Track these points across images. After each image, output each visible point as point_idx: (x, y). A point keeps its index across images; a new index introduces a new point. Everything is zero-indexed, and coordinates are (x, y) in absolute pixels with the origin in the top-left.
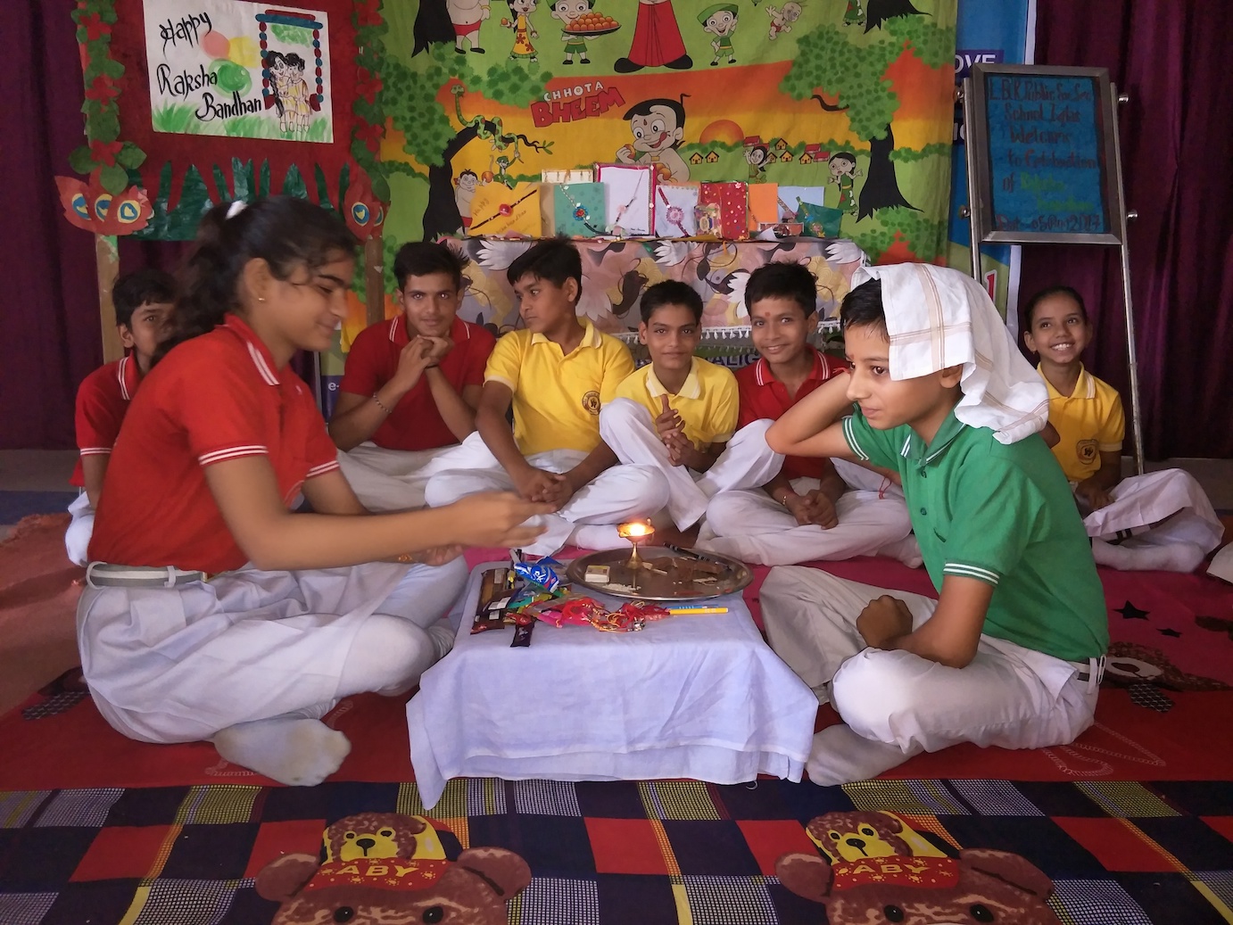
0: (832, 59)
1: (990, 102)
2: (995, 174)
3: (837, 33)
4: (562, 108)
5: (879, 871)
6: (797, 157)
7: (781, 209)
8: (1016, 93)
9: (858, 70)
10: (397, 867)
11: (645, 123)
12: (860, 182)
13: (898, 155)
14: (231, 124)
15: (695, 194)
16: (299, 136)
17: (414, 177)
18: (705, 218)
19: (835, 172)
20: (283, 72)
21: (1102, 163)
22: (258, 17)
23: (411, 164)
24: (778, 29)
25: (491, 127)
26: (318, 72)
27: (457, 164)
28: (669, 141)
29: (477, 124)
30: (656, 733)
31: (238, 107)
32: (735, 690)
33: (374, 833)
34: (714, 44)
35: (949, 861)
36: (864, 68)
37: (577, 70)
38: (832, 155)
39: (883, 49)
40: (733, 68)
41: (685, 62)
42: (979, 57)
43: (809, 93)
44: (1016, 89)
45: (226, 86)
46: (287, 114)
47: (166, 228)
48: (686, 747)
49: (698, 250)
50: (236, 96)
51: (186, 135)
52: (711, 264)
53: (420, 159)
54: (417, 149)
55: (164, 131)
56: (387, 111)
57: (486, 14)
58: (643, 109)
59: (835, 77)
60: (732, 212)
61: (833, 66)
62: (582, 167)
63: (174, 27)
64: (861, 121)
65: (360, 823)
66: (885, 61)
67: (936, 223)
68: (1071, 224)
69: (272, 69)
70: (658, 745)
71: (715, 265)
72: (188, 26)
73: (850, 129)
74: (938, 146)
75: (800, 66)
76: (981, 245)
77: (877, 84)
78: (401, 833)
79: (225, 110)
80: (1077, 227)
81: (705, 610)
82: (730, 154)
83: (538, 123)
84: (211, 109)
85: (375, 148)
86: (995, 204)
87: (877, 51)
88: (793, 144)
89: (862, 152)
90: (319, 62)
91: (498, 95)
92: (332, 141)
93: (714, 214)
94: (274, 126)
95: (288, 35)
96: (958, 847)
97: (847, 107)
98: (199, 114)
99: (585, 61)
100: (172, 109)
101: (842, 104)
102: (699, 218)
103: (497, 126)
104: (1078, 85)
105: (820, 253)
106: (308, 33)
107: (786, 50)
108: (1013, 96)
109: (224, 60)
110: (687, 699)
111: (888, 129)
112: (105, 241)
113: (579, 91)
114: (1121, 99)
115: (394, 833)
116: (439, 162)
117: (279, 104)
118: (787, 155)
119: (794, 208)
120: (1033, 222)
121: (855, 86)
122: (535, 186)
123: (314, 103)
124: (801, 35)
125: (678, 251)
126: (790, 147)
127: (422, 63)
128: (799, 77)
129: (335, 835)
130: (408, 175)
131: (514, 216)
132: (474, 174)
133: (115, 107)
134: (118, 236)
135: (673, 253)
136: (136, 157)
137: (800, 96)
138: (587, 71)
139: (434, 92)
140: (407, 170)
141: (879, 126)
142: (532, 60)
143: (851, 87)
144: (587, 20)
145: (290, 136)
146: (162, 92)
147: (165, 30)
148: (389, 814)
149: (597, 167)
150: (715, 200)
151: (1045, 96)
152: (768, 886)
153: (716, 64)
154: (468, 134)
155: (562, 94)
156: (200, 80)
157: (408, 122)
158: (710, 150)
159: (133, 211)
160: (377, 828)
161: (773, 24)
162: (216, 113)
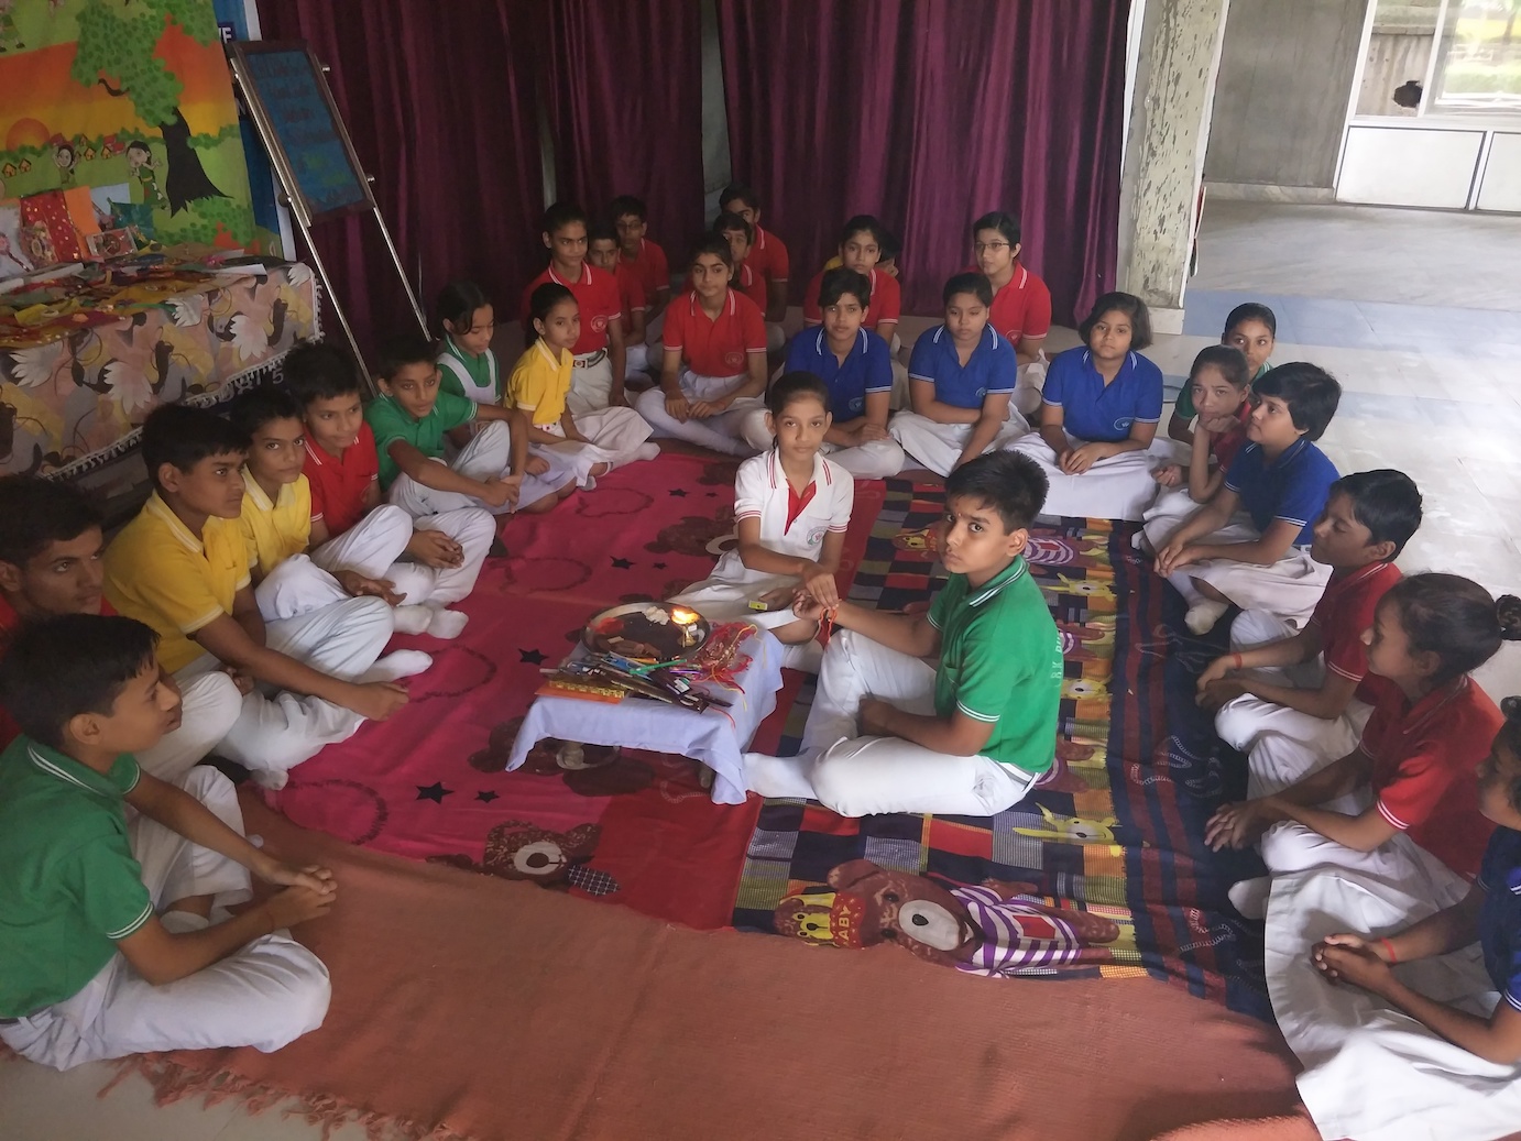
2: (291, 157)
6: (99, 152)
7: (97, 215)
8: (268, 71)
9: (129, 47)
13: (198, 141)
15: (16, 214)
18: (36, 241)
19: (134, 164)
24: (55, 3)
36: (133, 45)
38: (127, 145)
39: (145, 23)
40: (21, 55)
43: (95, 79)
44: (266, 66)
59: (112, 58)
60: (59, 228)
61: (109, 45)
64: (143, 105)
66: (150, 36)
67: (246, 207)
68: (346, 196)
73: (137, 114)
74: (227, 130)
75: (83, 47)
77: (149, 63)
82: (42, 157)
87: (140, 25)
88: (92, 138)
93: (43, 234)
97: (128, 89)
102: (30, 242)
107: (68, 29)
108: (267, 74)
111: (176, 112)
114: (325, 69)
118: (90, 152)
119: (107, 211)
120: (327, 200)
121: (131, 66)
124: (77, 11)
126: (91, 142)
128: (84, 61)
137: (88, 83)
141: (165, 110)
143: (128, 68)
150: (39, 217)
153: (5, 49)
158: (21, 158)
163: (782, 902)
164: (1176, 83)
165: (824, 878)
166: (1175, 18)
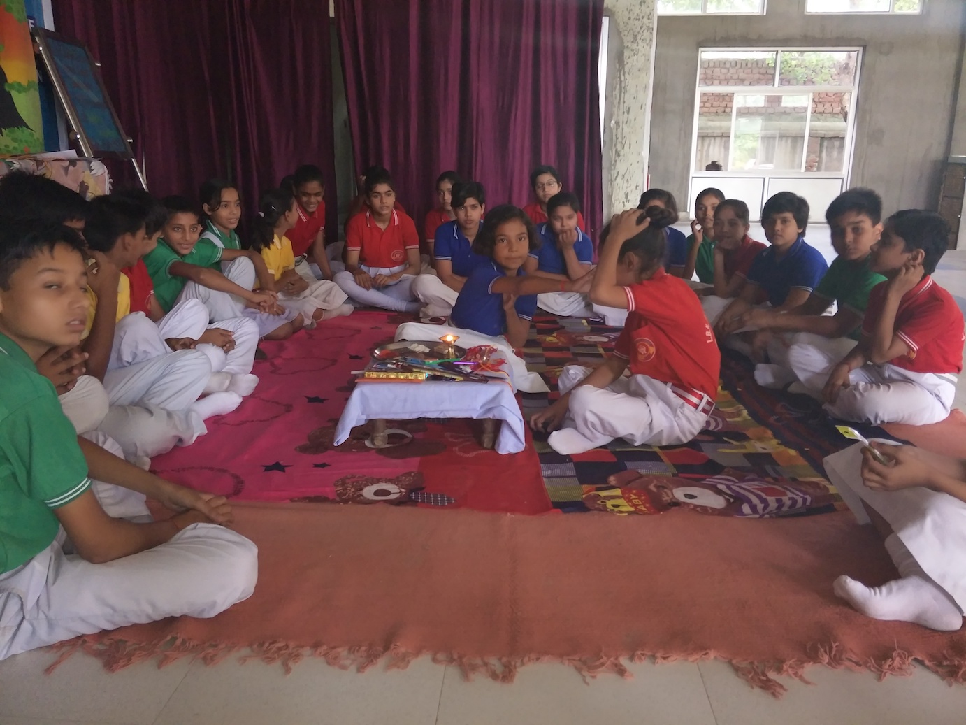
13: (12, 87)
74: (32, 83)
114: (96, 64)
120: (103, 144)
163: (584, 496)
164: (628, 112)
165: (606, 482)
166: (624, 74)
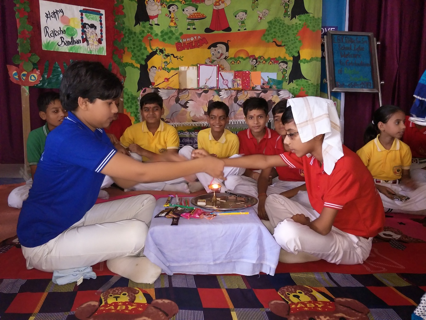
0: (279, 29)
1: (334, 44)
2: (336, 68)
3: (281, 20)
4: (186, 45)
5: (306, 307)
6: (267, 62)
7: (262, 80)
8: (342, 41)
9: (288, 33)
10: (129, 306)
11: (215, 50)
12: (289, 71)
13: (302, 61)
14: (70, 48)
15: (233, 75)
16: (94, 53)
17: (134, 68)
18: (236, 83)
19: (281, 68)
20: (89, 30)
21: (372, 64)
22: (80, 11)
23: (133, 64)
24: (261, 18)
25: (162, 51)
26: (101, 31)
27: (150, 64)
28: (223, 57)
29: (157, 50)
30: (224, 257)
31: (73, 42)
32: (252, 241)
33: (120, 294)
34: (239, 23)
35: (331, 303)
36: (290, 32)
37: (191, 32)
38: (280, 61)
39: (297, 26)
40: (245, 32)
41: (229, 29)
42: (329, 29)
43: (272, 41)
44: (342, 39)
45: (69, 35)
46: (90, 45)
47: (46, 84)
48: (235, 262)
49: (234, 93)
50: (72, 38)
51: (54, 51)
52: (238, 98)
53: (137, 62)
54: (136, 58)
55: (46, 50)
56: (126, 45)
57: (160, 12)
58: (214, 45)
59: (280, 35)
60: (245, 81)
61: (280, 32)
62: (193, 65)
63: (50, 13)
64: (289, 50)
65: (114, 291)
66: (297, 30)
67: (316, 84)
68: (362, 85)
69: (85, 29)
70: (224, 261)
71: (240, 98)
72: (56, 13)
73: (286, 53)
74: (315, 58)
75: (268, 31)
76: (331, 92)
77: (295, 37)
78: (130, 294)
79: (68, 43)
80: (364, 86)
81: (241, 213)
82: (245, 61)
83: (178, 50)
84: (63, 42)
85: (121, 57)
86: (336, 78)
87: (295, 26)
88: (266, 58)
89: (290, 61)
90: (101, 27)
91: (164, 40)
92: (106, 55)
93: (239, 82)
94: (85, 49)
95: (91, 18)
96: (334, 297)
97: (285, 45)
98: (59, 44)
99: (194, 29)
100: (49, 43)
101: (283, 44)
102: (234, 83)
103: (164, 51)
104: (363, 38)
105: (276, 94)
106: (98, 17)
107: (264, 26)
108: (341, 42)
109: (68, 25)
110: (235, 244)
111: (299, 53)
112: (24, 88)
113: (192, 39)
114: (378, 43)
115: (127, 294)
116: (143, 63)
117: (87, 41)
118: (264, 62)
119: (267, 80)
120: (349, 85)
121: (287, 38)
122: (177, 71)
123: (100, 41)
124: (269, 21)
125: (227, 93)
126: (265, 59)
127: (138, 29)
128: (268, 35)
129: (105, 295)
130: (132, 67)
131: (169, 82)
132: (156, 67)
133: (29, 41)
134: (29, 86)
135: (226, 94)
136: (36, 58)
137: (268, 41)
138: (195, 32)
139: (142, 39)
140: (132, 65)
141: (296, 52)
142: (176, 28)
143: (286, 39)
144: (195, 15)
145: (91, 53)
146: (46, 36)
147: (47, 15)
148: (125, 288)
149: (199, 65)
150: (239, 77)
151: (352, 42)
152: (266, 312)
153: (240, 30)
154: (154, 53)
155: (186, 40)
156: (59, 32)
157: (133, 49)
158: (238, 60)
159: (34, 78)
160: (121, 293)
161: (259, 17)
162: (65, 44)
